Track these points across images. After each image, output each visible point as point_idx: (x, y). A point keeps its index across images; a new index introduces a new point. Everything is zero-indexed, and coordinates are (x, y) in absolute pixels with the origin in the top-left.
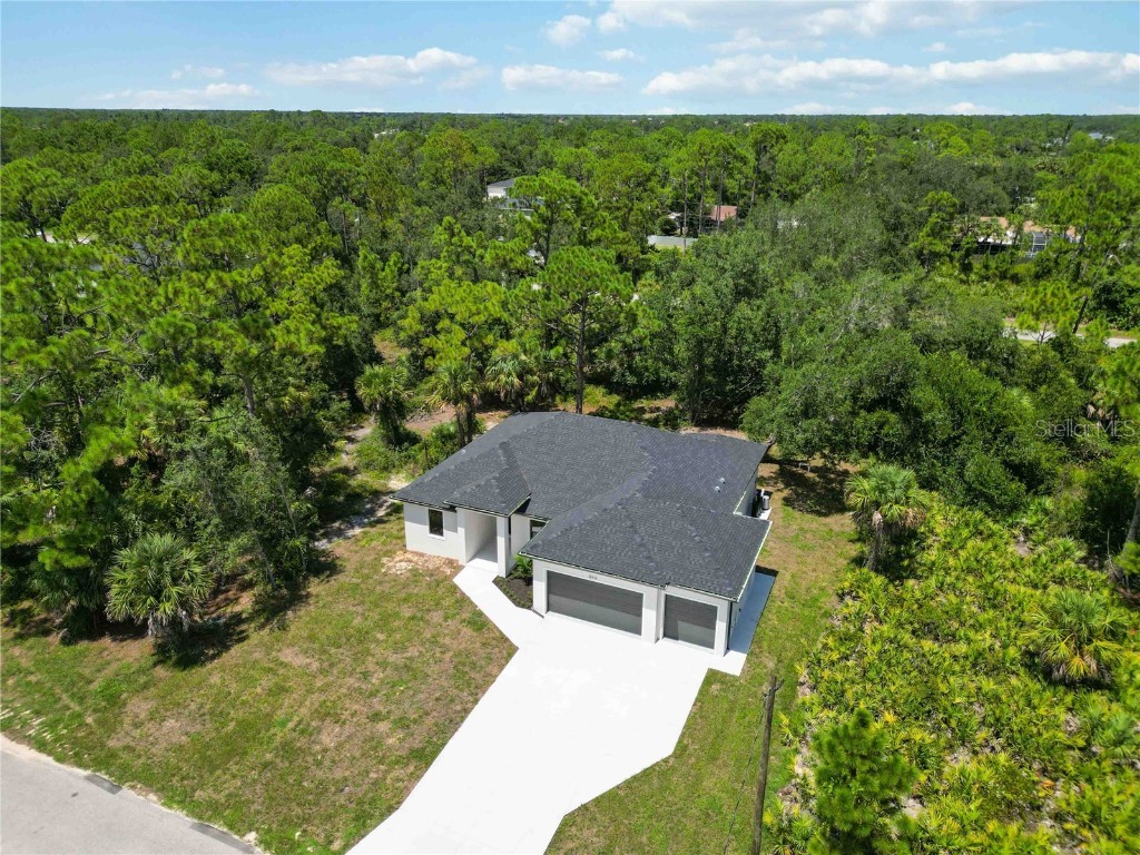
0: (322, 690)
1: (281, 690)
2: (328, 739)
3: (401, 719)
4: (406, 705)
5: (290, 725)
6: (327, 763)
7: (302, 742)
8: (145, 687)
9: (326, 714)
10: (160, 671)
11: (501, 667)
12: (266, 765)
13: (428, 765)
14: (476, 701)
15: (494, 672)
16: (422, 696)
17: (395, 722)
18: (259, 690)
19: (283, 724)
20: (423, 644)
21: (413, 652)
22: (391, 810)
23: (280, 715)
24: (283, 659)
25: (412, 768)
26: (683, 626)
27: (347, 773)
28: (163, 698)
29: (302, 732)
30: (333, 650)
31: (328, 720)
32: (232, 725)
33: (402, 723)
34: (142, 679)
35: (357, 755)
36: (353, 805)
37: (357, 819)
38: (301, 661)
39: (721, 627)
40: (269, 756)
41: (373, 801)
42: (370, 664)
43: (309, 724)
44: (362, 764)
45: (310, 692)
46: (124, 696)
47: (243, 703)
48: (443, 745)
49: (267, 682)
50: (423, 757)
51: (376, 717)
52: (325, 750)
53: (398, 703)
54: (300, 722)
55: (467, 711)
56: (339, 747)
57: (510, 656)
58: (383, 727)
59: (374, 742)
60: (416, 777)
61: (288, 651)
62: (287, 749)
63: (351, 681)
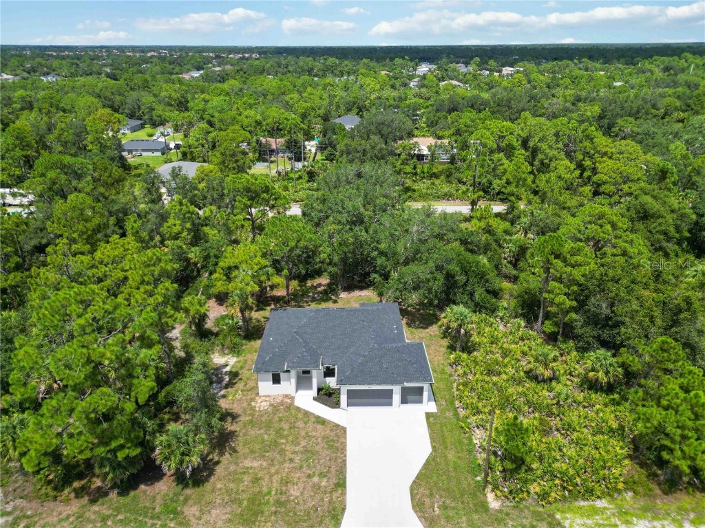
0: (277, 473)
1: (256, 480)
2: (294, 492)
3: (321, 473)
4: (318, 467)
5: (273, 493)
6: (301, 502)
7: (284, 498)
8: (186, 500)
9: (286, 482)
10: (188, 491)
11: (345, 438)
12: (275, 512)
13: (345, 487)
14: (345, 456)
15: (343, 440)
16: (323, 461)
17: (319, 475)
18: (246, 483)
19: (269, 493)
20: (305, 438)
21: (303, 443)
22: (344, 509)
23: (265, 490)
24: (246, 466)
25: (340, 492)
26: (410, 398)
27: (313, 503)
28: (199, 502)
29: (281, 494)
30: (267, 454)
31: (289, 485)
32: (245, 503)
33: (322, 475)
34: (181, 498)
35: (312, 494)
36: (327, 514)
37: (332, 518)
38: (256, 464)
39: (425, 394)
40: (273, 509)
41: (334, 509)
42: (289, 455)
43: (281, 490)
44: (318, 497)
45: (271, 476)
46: (179, 509)
47: (242, 491)
48: (345, 477)
49: (247, 479)
50: (341, 484)
51: (309, 476)
52: (297, 497)
53: (315, 467)
54: (277, 490)
55: (345, 461)
56: (302, 493)
57: (345, 432)
58: (316, 479)
59: (316, 487)
60: (344, 494)
61: (246, 461)
62: (279, 503)
63: (287, 465)
